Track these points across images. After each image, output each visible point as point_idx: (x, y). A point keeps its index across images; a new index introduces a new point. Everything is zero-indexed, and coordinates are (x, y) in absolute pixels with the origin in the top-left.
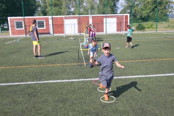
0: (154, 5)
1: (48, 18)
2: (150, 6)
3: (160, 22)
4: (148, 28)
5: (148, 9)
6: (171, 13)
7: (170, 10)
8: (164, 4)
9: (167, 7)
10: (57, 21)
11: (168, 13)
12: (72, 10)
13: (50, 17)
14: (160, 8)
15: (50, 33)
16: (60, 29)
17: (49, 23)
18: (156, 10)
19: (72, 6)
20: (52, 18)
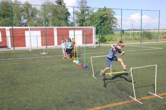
0: (101, 20)
1: (5, 29)
2: (97, 21)
3: (107, 35)
4: (109, 40)
6: (115, 28)
7: (114, 25)
8: (109, 19)
9: (111, 22)
10: (16, 32)
11: (112, 28)
12: (25, 21)
13: (7, 28)
14: (106, 23)
15: (7, 46)
16: (21, 41)
17: (6, 35)
18: (103, 24)
19: (23, 17)
20: (10, 29)
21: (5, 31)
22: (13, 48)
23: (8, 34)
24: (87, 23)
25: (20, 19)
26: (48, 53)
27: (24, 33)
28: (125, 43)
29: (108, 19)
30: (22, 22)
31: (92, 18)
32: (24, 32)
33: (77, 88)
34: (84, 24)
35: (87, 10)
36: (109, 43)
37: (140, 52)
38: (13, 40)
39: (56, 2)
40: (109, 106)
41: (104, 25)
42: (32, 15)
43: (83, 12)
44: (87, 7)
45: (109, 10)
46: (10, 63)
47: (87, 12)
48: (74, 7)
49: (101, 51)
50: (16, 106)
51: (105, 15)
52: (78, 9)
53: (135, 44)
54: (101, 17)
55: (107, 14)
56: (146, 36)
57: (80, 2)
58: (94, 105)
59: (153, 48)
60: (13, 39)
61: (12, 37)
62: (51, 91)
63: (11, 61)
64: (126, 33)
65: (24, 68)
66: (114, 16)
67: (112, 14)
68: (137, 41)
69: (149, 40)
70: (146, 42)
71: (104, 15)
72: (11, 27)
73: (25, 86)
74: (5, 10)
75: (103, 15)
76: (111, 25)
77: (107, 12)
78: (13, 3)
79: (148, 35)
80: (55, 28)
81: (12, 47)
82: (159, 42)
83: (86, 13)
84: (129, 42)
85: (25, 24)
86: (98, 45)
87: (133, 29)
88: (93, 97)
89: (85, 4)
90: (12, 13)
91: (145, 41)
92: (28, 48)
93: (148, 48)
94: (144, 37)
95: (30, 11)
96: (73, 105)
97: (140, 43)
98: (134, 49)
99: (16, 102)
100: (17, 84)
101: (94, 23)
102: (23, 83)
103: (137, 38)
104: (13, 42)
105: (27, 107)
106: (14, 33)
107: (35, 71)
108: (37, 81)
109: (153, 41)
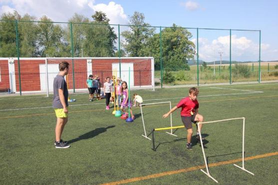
0: (167, 46)
1: (7, 61)
2: (161, 47)
4: (178, 80)
5: (159, 52)
6: (191, 59)
7: (189, 54)
8: (181, 46)
9: (185, 50)
10: (25, 67)
11: (187, 59)
12: (41, 48)
13: (11, 60)
14: (176, 50)
15: (10, 90)
16: (32, 82)
17: (8, 71)
18: (170, 53)
19: (39, 42)
20: (15, 62)
21: (8, 64)
22: (19, 92)
23: (12, 69)
24: (144, 50)
25: (34, 45)
26: (74, 100)
27: (38, 68)
28: (205, 83)
29: (180, 44)
30: (37, 51)
31: (153, 42)
32: (39, 66)
33: (109, 152)
34: (139, 52)
35: (144, 31)
36: (178, 85)
37: (225, 97)
38: (18, 80)
39: (93, 17)
40: (152, 176)
41: (173, 55)
42: (54, 39)
43: (138, 33)
44: (145, 25)
45: (181, 30)
46: (11, 116)
47: (144, 33)
48: (119, 25)
49: (162, 97)
50: (11, 177)
51: (174, 38)
52: (130, 28)
53: (220, 86)
54: (168, 41)
55: (178, 37)
56: (240, 72)
57: (132, 17)
58: (130, 175)
59: (248, 92)
60: (19, 78)
61: (19, 74)
62: (69, 156)
63: (13, 112)
64: (210, 67)
65: (31, 123)
66: (189, 40)
67: (186, 36)
68: (224, 80)
69: (245, 79)
70: (241, 82)
71: (172, 37)
72: (17, 59)
73: (28, 149)
74: (10, 31)
75: (172, 39)
76: (184, 55)
77: (178, 33)
78: (22, 19)
79: (243, 71)
80: (89, 60)
81: (17, 90)
82: (261, 82)
83: (143, 36)
84: (212, 82)
85: (41, 54)
86: (159, 87)
87: (222, 61)
88: (130, 165)
89: (141, 19)
90: (20, 35)
91: (239, 80)
92: (44, 93)
93: (240, 92)
94: (237, 74)
95: (50, 32)
96: (98, 176)
97: (229, 84)
98: (217, 93)
99: (11, 172)
100: (16, 146)
101: (157, 52)
102: (26, 146)
103: (225, 76)
104: (19, 82)
105: (27, 179)
106: (20, 67)
107: (48, 127)
108: (48, 142)
109: (250, 81)
